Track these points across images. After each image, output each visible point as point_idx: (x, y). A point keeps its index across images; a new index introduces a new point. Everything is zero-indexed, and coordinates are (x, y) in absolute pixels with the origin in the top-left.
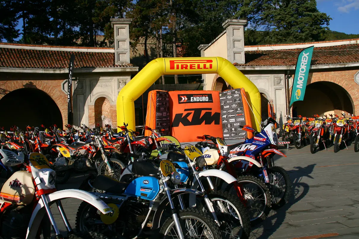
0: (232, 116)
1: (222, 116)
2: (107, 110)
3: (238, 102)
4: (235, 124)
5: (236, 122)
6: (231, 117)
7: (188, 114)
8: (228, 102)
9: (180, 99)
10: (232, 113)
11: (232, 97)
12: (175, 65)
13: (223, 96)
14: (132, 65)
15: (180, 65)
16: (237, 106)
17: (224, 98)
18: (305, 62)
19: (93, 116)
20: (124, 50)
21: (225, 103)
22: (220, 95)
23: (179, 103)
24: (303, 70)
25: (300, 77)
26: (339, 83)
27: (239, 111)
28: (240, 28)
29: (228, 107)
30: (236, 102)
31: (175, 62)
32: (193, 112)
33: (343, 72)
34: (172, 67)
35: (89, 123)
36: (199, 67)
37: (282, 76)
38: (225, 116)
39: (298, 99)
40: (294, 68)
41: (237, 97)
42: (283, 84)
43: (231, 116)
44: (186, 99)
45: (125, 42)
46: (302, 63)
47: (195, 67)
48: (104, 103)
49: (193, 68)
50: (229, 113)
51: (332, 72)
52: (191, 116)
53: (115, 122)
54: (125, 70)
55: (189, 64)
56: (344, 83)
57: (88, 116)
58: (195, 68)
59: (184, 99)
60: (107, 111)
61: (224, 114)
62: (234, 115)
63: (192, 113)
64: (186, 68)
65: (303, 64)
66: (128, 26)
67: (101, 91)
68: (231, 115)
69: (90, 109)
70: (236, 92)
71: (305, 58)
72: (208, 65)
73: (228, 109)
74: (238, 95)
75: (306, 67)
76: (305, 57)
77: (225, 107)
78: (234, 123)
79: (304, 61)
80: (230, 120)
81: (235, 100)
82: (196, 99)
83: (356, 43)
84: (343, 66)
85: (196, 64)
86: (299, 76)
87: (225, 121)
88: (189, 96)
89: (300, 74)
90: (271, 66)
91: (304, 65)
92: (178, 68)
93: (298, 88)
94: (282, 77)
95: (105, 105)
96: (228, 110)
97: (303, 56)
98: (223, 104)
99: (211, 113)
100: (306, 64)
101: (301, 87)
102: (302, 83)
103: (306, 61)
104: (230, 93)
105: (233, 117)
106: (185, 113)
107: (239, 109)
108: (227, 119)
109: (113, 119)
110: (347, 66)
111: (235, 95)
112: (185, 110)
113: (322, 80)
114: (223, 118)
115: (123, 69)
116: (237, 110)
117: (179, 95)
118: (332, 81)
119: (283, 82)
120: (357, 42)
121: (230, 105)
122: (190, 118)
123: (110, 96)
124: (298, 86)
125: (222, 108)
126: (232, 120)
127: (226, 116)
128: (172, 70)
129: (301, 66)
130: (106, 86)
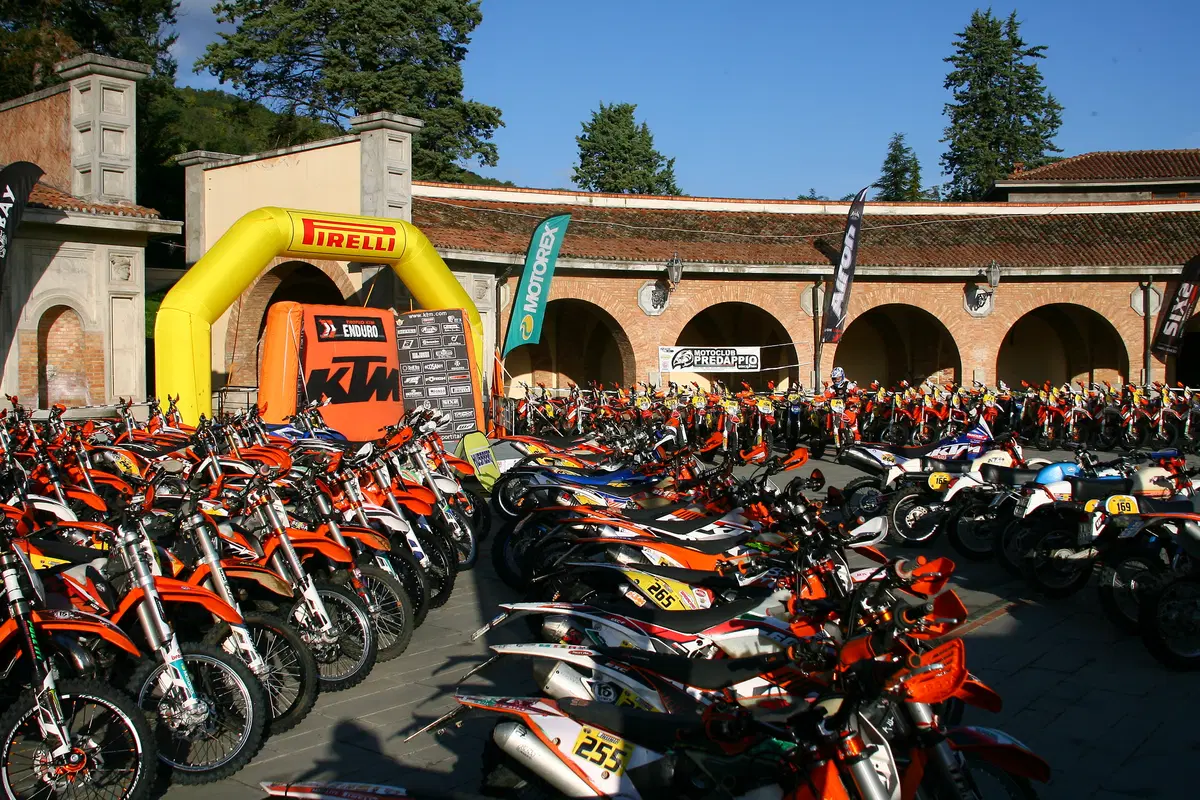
0: (438, 379)
1: (404, 380)
2: (62, 348)
3: (454, 344)
4: (444, 402)
5: (449, 396)
6: (435, 381)
7: (342, 372)
8: (425, 342)
9: (320, 329)
10: (436, 373)
11: (438, 331)
12: (317, 231)
13: (406, 325)
14: (158, 213)
15: (327, 233)
16: (453, 355)
17: (413, 331)
18: (546, 250)
19: (33, 367)
20: (122, 160)
21: (414, 345)
22: (400, 322)
23: (321, 340)
24: (540, 268)
25: (532, 284)
26: (607, 304)
27: (457, 366)
28: (405, 138)
29: (425, 355)
30: (450, 344)
31: (315, 224)
32: (351, 365)
33: (616, 280)
34: (308, 239)
35: (21, 387)
36: (366, 245)
37: (491, 279)
38: (415, 380)
39: (526, 339)
40: (523, 263)
41: (453, 332)
42: (490, 300)
43: (434, 379)
44: (334, 329)
45: (123, 136)
46: (539, 251)
47: (358, 242)
48: (54, 326)
49: (354, 244)
50: (428, 373)
51: (594, 279)
52: (348, 376)
53: (99, 388)
54: (147, 228)
55: (346, 234)
56: (616, 307)
57: (16, 365)
58: (357, 247)
59: (330, 328)
60: (65, 352)
61: (413, 374)
62: (442, 379)
63: (348, 368)
64: (339, 244)
65: (541, 255)
66: (133, 85)
67: (56, 287)
68: (435, 376)
69: (24, 343)
70: (450, 318)
71: (547, 240)
72: (386, 239)
73: (425, 361)
74: (456, 326)
75: (547, 260)
76: (548, 237)
77: (415, 356)
78: (441, 398)
79: (546, 246)
80: (430, 390)
81: (448, 340)
82: (354, 330)
83: (589, 204)
84: (623, 268)
85: (362, 235)
86: (531, 281)
87: (414, 393)
88: (339, 321)
89: (533, 277)
90: (479, 252)
91: (544, 255)
92: (320, 242)
93: (526, 313)
94: (489, 282)
95: (57, 330)
96: (425, 364)
97: (544, 235)
98: (408, 347)
99: (385, 369)
100: (548, 253)
101: (535, 311)
102: (537, 299)
103: (550, 247)
104: (432, 319)
105: (439, 381)
106: (334, 368)
107: (457, 363)
108: (422, 387)
109: (92, 378)
110: (630, 268)
111: (447, 327)
112: (336, 360)
113: (571, 296)
114: (408, 384)
115: (140, 225)
116: (451, 364)
117: (317, 318)
118: (592, 301)
119: (490, 295)
120: (591, 201)
121: (432, 350)
122: (345, 383)
123: (82, 302)
124: (527, 308)
125: (404, 357)
126: (437, 391)
127: (417, 378)
128: (308, 247)
129: (538, 257)
130: (74, 270)
